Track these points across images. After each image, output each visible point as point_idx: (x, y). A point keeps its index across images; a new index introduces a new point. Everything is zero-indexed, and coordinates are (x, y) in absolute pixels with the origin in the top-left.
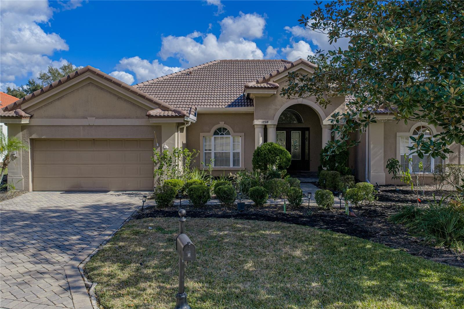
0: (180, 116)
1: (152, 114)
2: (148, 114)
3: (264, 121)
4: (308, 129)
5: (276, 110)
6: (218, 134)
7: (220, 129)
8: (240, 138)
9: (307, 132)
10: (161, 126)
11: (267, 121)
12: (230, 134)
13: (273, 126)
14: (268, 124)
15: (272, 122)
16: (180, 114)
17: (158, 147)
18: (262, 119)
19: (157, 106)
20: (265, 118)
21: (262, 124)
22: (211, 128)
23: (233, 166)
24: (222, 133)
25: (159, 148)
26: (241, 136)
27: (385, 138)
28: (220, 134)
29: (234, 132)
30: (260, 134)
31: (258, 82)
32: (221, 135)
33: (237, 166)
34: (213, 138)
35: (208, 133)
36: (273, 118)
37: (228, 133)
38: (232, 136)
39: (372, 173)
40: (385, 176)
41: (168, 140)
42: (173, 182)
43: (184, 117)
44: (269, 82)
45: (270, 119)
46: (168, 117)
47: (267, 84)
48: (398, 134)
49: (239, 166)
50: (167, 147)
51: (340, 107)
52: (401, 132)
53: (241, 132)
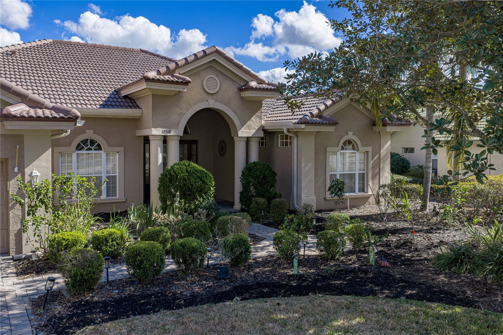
0: (69, 118)
1: (13, 113)
2: (5, 112)
3: (165, 130)
4: (195, 142)
5: (181, 115)
6: (82, 148)
7: (85, 142)
8: (117, 154)
9: (194, 146)
10: (22, 136)
11: (169, 130)
12: (102, 150)
13: (176, 137)
14: (170, 134)
15: (176, 133)
16: (69, 114)
17: (17, 174)
18: (161, 127)
19: (19, 99)
20: (168, 126)
21: (163, 134)
22: (72, 140)
23: (107, 196)
24: (89, 147)
25: (19, 176)
26: (118, 152)
27: (316, 154)
28: (86, 148)
29: (109, 146)
30: (159, 149)
31: (159, 73)
32: (87, 150)
33: (112, 196)
34: (74, 156)
35: (67, 148)
36: (177, 127)
37: (99, 148)
38: (105, 152)
39: (304, 197)
40: (315, 200)
41: (37, 160)
42: (70, 238)
43: (76, 121)
44: (175, 74)
45: (172, 128)
46: (39, 119)
47: (173, 76)
48: (328, 149)
49: (116, 196)
50: (38, 174)
51: (257, 114)
52: (331, 146)
53: (118, 146)
